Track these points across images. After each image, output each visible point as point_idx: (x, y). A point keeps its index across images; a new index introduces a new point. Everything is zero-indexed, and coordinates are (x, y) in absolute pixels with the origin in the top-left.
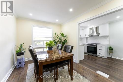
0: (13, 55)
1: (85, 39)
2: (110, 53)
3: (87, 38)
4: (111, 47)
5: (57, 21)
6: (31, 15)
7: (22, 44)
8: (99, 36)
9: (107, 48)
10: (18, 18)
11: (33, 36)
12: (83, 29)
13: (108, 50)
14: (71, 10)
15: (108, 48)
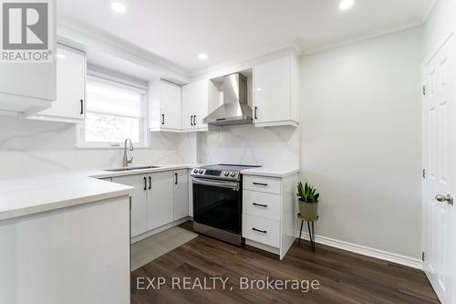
1: (194, 141)
2: (305, 223)
3: (201, 135)
4: (310, 185)
8: (255, 121)
9: (289, 189)
12: (181, 85)
13: (297, 201)
15: (293, 190)
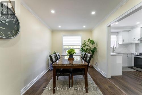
0: (48, 60)
5: (84, 27)
6: (60, 27)
7: (55, 52)
10: (53, 31)
11: (64, 45)
12: (129, 31)
14: (93, 13)
